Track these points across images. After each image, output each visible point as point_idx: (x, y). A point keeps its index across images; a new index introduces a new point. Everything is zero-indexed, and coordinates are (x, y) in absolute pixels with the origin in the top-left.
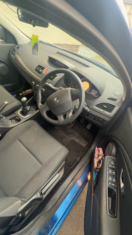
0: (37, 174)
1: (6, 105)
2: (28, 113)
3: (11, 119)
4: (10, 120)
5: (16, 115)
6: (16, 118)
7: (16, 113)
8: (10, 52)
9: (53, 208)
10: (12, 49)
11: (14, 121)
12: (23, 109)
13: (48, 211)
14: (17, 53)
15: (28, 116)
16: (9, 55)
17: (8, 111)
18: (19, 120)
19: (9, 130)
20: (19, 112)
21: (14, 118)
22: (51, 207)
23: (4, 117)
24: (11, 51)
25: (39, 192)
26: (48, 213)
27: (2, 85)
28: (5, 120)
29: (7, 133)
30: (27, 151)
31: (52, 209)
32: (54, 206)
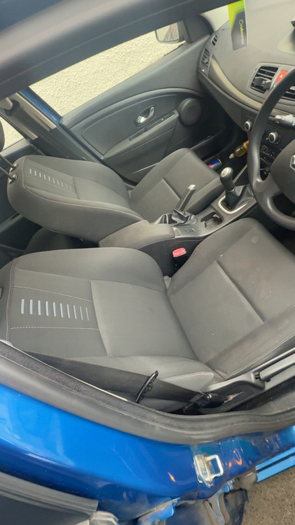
0: (252, 336)
1: (193, 192)
2: (239, 203)
3: (205, 219)
4: (202, 221)
5: (214, 209)
6: (215, 216)
7: (214, 205)
8: (198, 63)
9: (282, 416)
10: (203, 53)
11: (210, 222)
12: (226, 195)
13: (267, 416)
14: (213, 57)
15: (239, 209)
16: (198, 72)
17: (199, 202)
18: (219, 221)
19: (200, 242)
20: (219, 204)
21: (210, 216)
22: (279, 411)
23: (193, 217)
24: (201, 59)
25: (254, 373)
26: (265, 418)
27: (189, 147)
28: (193, 221)
29: (197, 249)
30: (233, 286)
31: (279, 417)
32: (287, 414)
